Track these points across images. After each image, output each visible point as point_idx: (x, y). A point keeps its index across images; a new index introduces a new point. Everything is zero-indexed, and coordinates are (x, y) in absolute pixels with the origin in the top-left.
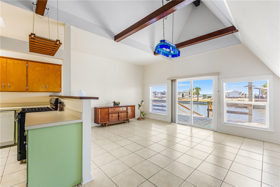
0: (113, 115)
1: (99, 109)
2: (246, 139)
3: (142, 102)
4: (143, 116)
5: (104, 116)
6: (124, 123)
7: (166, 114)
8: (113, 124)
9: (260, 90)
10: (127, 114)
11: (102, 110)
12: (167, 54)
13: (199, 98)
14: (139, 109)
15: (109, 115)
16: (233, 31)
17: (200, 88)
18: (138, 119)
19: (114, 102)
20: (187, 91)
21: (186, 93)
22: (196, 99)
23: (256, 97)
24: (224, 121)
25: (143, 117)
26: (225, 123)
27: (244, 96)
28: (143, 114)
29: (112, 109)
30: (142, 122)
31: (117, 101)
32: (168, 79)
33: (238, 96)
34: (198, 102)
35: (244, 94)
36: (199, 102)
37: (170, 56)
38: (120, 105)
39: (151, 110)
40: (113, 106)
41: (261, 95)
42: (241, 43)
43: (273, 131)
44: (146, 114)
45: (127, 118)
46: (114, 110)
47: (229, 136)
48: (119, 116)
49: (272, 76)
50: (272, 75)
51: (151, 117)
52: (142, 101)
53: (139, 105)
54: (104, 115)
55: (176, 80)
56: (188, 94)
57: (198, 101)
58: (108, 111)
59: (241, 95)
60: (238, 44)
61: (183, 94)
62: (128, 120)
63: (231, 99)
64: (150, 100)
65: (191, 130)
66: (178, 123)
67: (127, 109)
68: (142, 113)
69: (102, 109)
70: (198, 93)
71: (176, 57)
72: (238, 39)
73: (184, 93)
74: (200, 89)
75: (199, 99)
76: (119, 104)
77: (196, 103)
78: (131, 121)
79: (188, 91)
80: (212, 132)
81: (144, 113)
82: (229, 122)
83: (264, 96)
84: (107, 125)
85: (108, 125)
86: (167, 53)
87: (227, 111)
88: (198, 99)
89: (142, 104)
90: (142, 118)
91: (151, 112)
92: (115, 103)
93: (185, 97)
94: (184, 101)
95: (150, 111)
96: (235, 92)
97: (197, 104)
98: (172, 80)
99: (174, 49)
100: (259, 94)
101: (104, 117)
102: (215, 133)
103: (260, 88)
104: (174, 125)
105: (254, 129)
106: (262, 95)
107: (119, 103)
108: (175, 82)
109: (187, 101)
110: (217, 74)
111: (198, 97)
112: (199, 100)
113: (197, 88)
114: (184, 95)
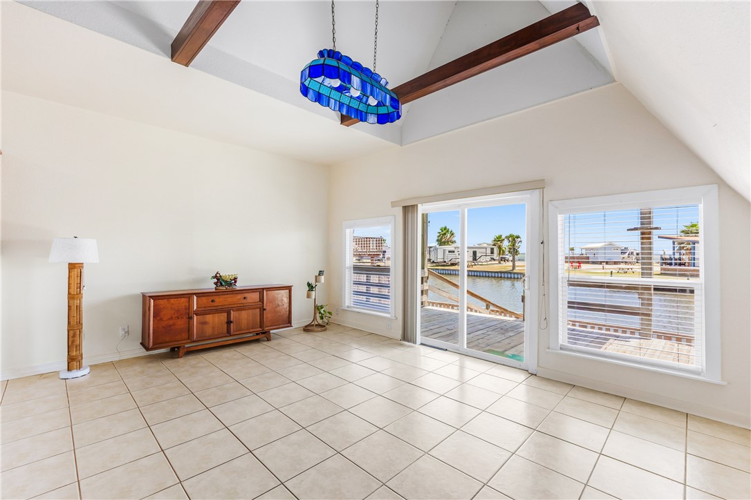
0: (209, 318)
1: (152, 301)
2: (627, 407)
3: (319, 275)
4: (322, 318)
5: (171, 322)
6: (257, 341)
7: (389, 313)
8: (208, 346)
9: (674, 243)
10: (262, 315)
11: (161, 302)
12: (361, 112)
13: (517, 263)
14: (309, 296)
15: (190, 318)
16: (581, 24)
17: (518, 237)
18: (307, 329)
19: (216, 276)
20: (486, 245)
21: (484, 250)
22: (510, 266)
23: (666, 261)
24: (561, 342)
25: (321, 323)
26: (561, 349)
27: (634, 257)
28: (320, 313)
29: (204, 298)
30: (319, 336)
31: (226, 273)
32: (394, 204)
33: (619, 258)
34: (515, 273)
35: (635, 254)
36: (517, 274)
37: (372, 119)
38: (240, 285)
39: (348, 300)
40: (214, 290)
41: (677, 256)
42: (615, 81)
43: (717, 380)
44: (330, 313)
45: (261, 327)
46: (212, 301)
47: (573, 393)
48: (229, 322)
49: (714, 189)
50: (715, 187)
51: (350, 321)
52: (321, 273)
53: (309, 285)
54: (172, 318)
55: (417, 205)
56: (489, 251)
57: (515, 271)
58: (187, 304)
59: (626, 255)
60: (604, 84)
61: (475, 253)
62: (265, 333)
63: (601, 266)
64: (347, 270)
65: (462, 368)
66: (422, 344)
67: (261, 300)
68: (317, 308)
69: (166, 300)
70: (514, 249)
71: (392, 121)
72: (604, 68)
73: (478, 251)
74: (519, 239)
75: (518, 266)
76: (235, 282)
77: (509, 276)
78: (279, 336)
79: (488, 244)
80: (521, 376)
81: (324, 311)
82: (575, 344)
83: (686, 258)
84: (182, 351)
85: (190, 352)
86: (360, 108)
87: (569, 302)
88: (514, 267)
89: (319, 282)
90: (319, 325)
91: (348, 307)
92: (219, 280)
93: (481, 259)
94: (477, 271)
95: (346, 305)
96: (610, 246)
97: (511, 278)
98: (405, 207)
99: (372, 85)
100: (671, 253)
101: (170, 326)
102: (533, 380)
103: (675, 236)
104: (409, 349)
105: (655, 372)
106: (680, 254)
107: (235, 279)
108: (413, 212)
109: (486, 272)
110: (537, 185)
111: (513, 261)
112: (516, 268)
113: (511, 236)
114: (478, 255)
